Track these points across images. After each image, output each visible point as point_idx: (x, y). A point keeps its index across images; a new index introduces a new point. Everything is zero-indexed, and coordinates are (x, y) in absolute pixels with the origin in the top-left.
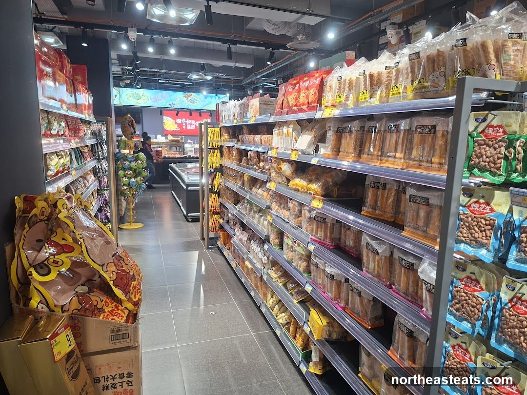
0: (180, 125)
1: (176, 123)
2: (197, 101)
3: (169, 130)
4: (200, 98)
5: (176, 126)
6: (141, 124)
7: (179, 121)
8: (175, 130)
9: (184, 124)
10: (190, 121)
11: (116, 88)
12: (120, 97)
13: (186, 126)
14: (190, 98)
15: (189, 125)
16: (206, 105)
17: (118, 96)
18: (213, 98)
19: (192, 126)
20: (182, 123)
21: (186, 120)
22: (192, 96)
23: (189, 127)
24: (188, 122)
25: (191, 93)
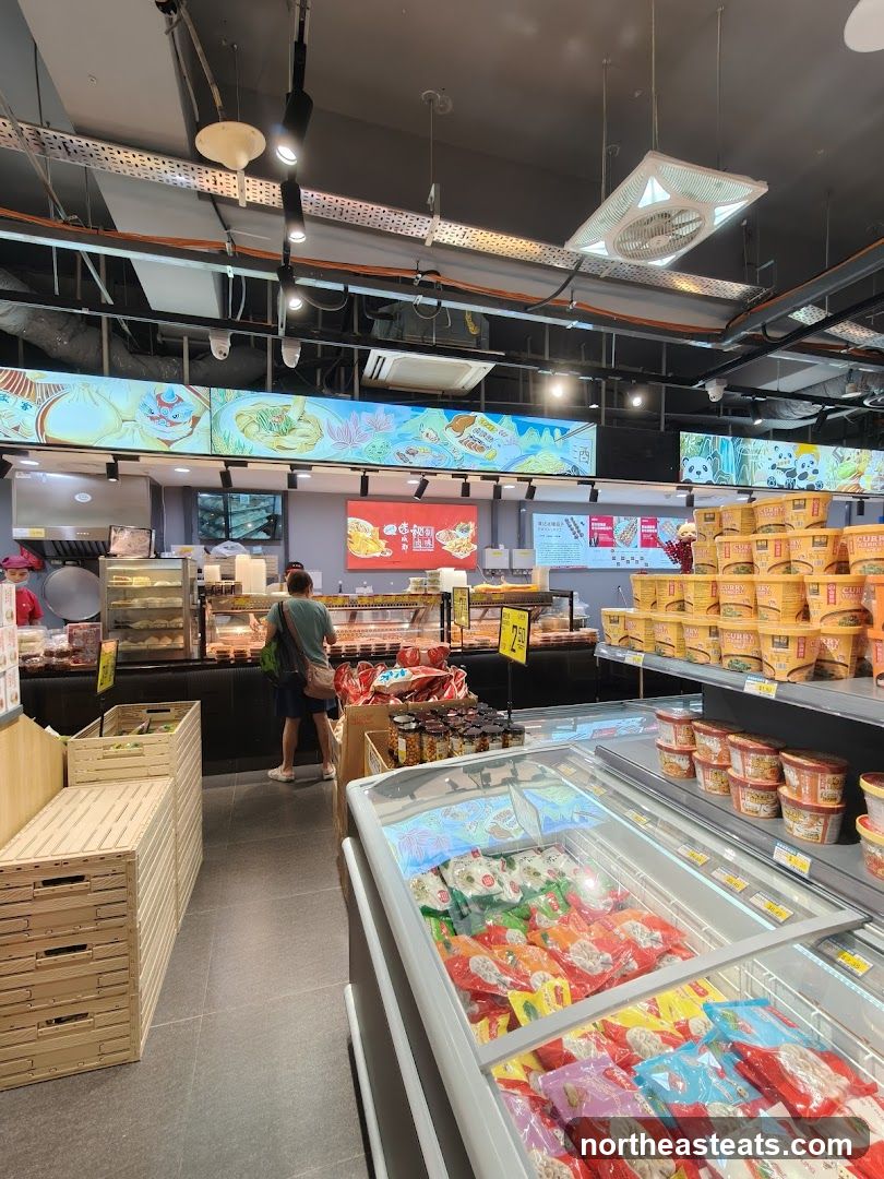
0: (393, 542)
1: (382, 536)
2: (494, 445)
3: (362, 555)
4: (502, 433)
5: (383, 543)
6: (282, 542)
7: (390, 530)
8: (378, 555)
9: (404, 539)
10: (422, 529)
11: (197, 388)
12: (214, 421)
13: (410, 543)
14: (469, 431)
15: (419, 541)
16: (522, 458)
17: (204, 422)
18: (547, 433)
19: (429, 542)
20: (399, 536)
21: (410, 527)
22: (477, 425)
23: (418, 546)
24: (417, 531)
25: (473, 414)
